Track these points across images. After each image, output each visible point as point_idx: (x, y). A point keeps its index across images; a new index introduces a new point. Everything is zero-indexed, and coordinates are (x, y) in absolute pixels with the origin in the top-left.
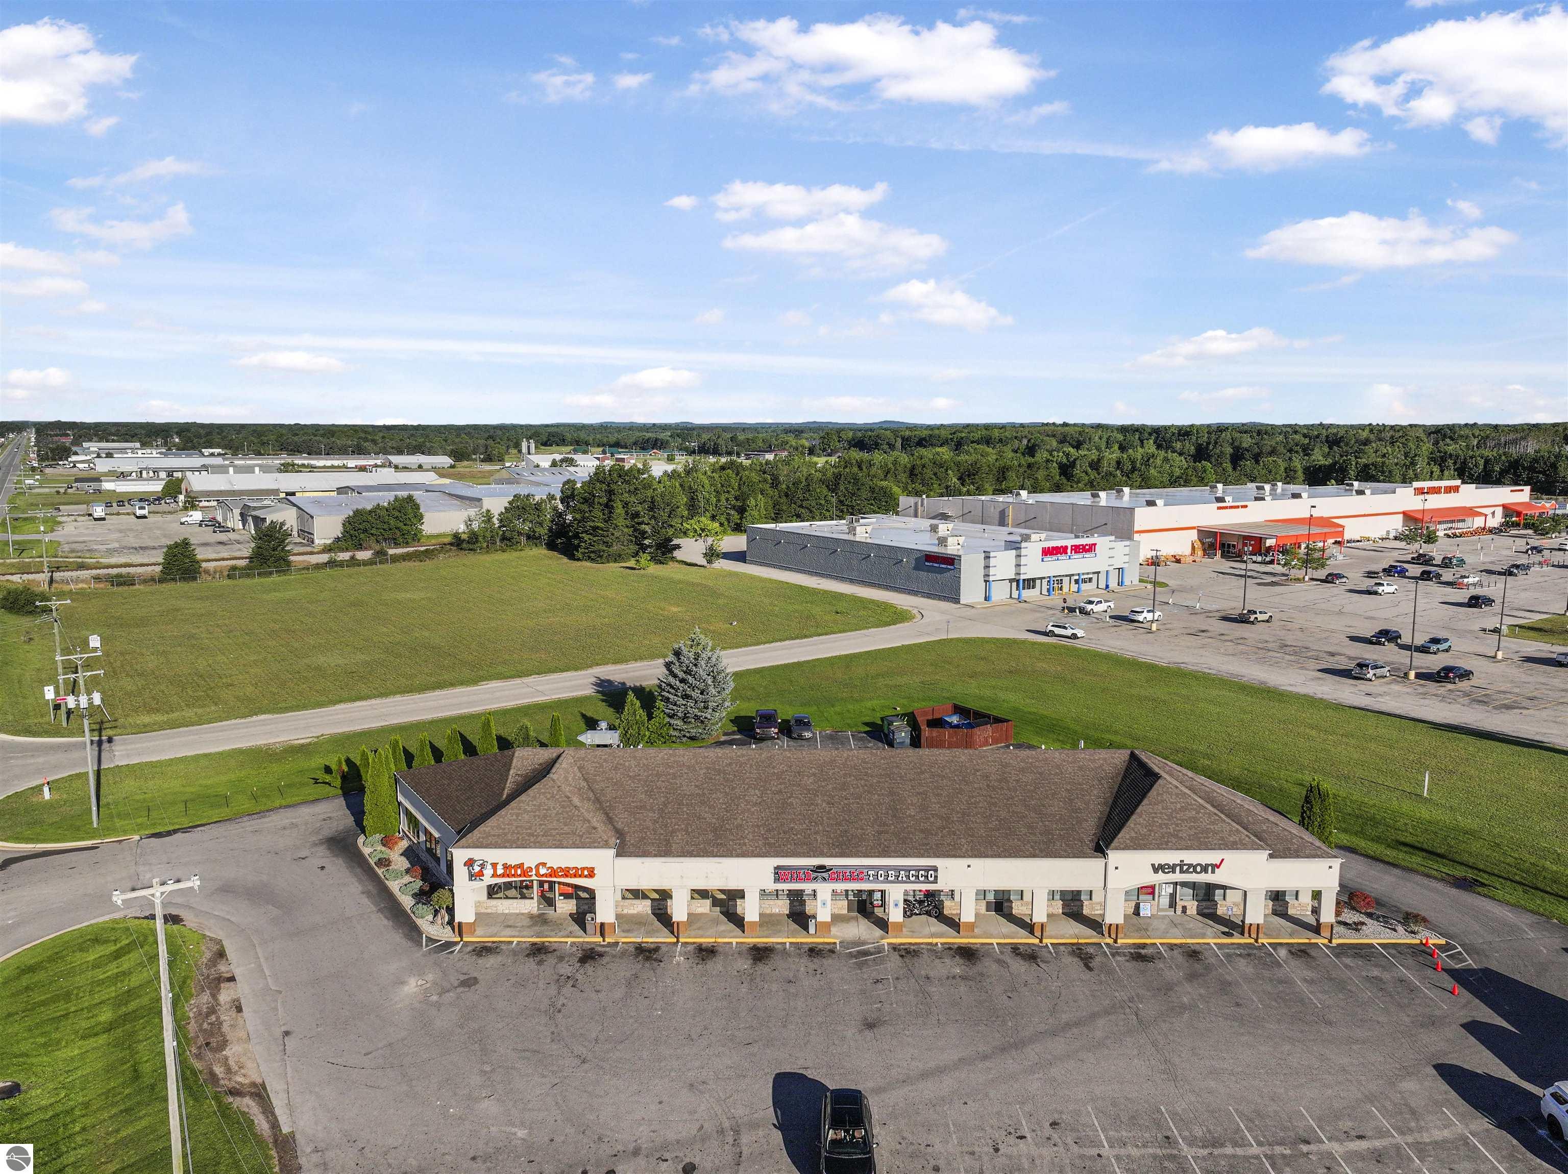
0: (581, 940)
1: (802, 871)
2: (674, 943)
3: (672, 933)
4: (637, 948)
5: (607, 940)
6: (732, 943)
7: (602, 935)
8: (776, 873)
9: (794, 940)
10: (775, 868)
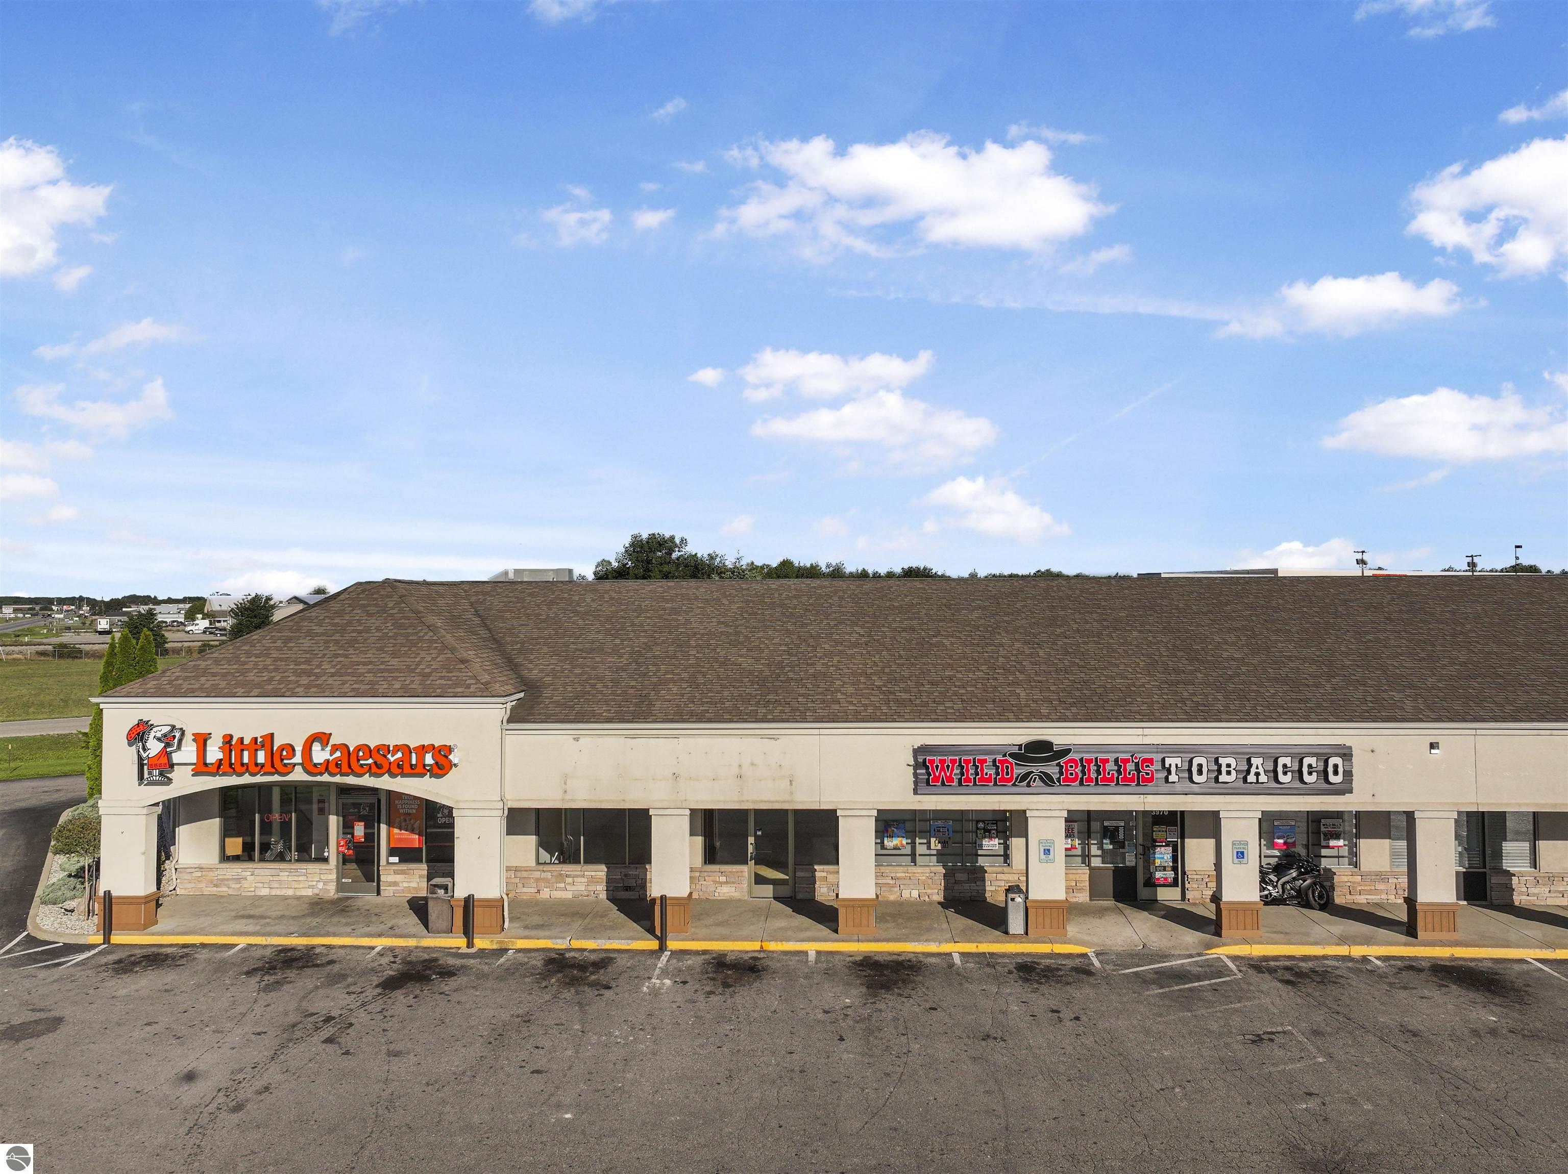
0: (411, 943)
1: (989, 758)
2: (652, 952)
3: (651, 930)
4: (550, 961)
5: (481, 943)
6: (805, 953)
7: (468, 931)
8: (916, 766)
9: (970, 947)
10: (917, 752)
